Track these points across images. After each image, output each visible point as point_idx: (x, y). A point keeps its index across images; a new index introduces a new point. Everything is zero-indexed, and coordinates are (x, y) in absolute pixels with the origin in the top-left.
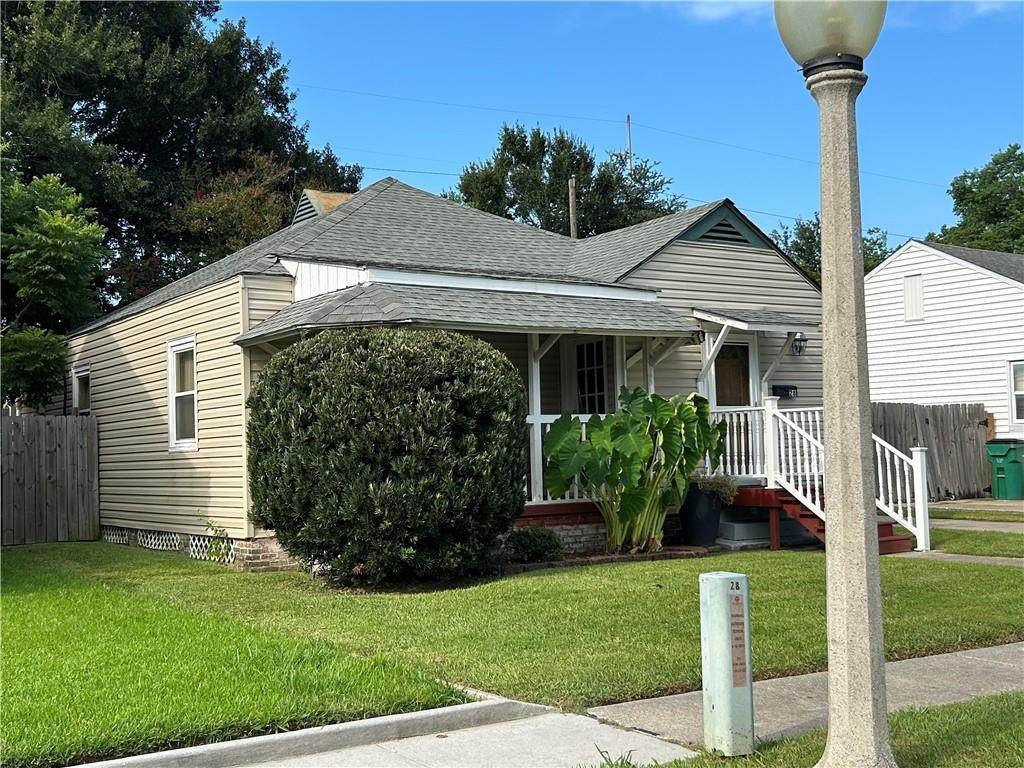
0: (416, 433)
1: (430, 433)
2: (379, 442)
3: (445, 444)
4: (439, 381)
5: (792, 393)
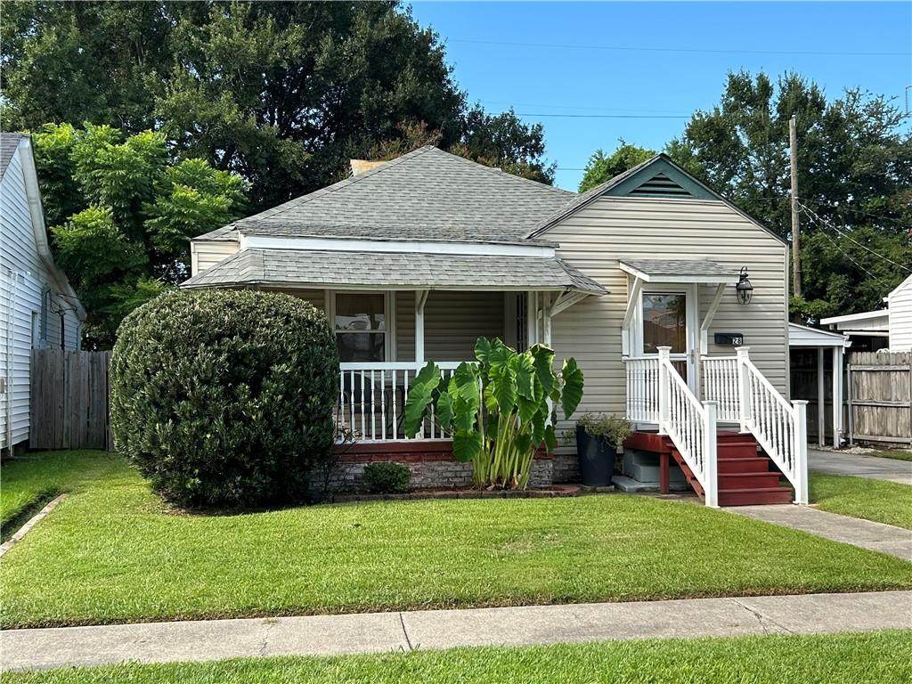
0: (192, 383)
1: (203, 382)
2: (163, 390)
3: (215, 391)
4: (219, 337)
5: (736, 341)
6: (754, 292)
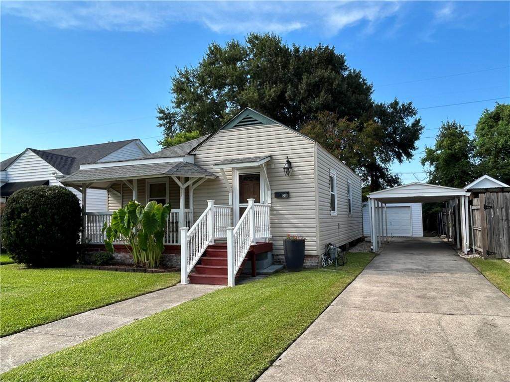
5: (285, 196)
6: (295, 169)
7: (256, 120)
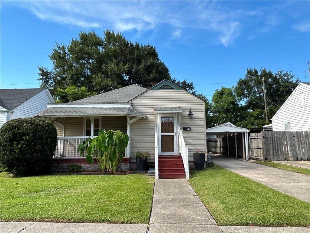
5: (189, 129)
6: (194, 115)
7: (171, 87)
